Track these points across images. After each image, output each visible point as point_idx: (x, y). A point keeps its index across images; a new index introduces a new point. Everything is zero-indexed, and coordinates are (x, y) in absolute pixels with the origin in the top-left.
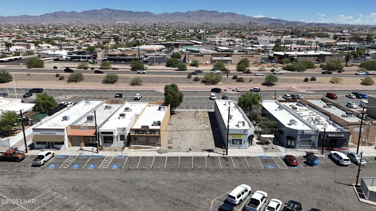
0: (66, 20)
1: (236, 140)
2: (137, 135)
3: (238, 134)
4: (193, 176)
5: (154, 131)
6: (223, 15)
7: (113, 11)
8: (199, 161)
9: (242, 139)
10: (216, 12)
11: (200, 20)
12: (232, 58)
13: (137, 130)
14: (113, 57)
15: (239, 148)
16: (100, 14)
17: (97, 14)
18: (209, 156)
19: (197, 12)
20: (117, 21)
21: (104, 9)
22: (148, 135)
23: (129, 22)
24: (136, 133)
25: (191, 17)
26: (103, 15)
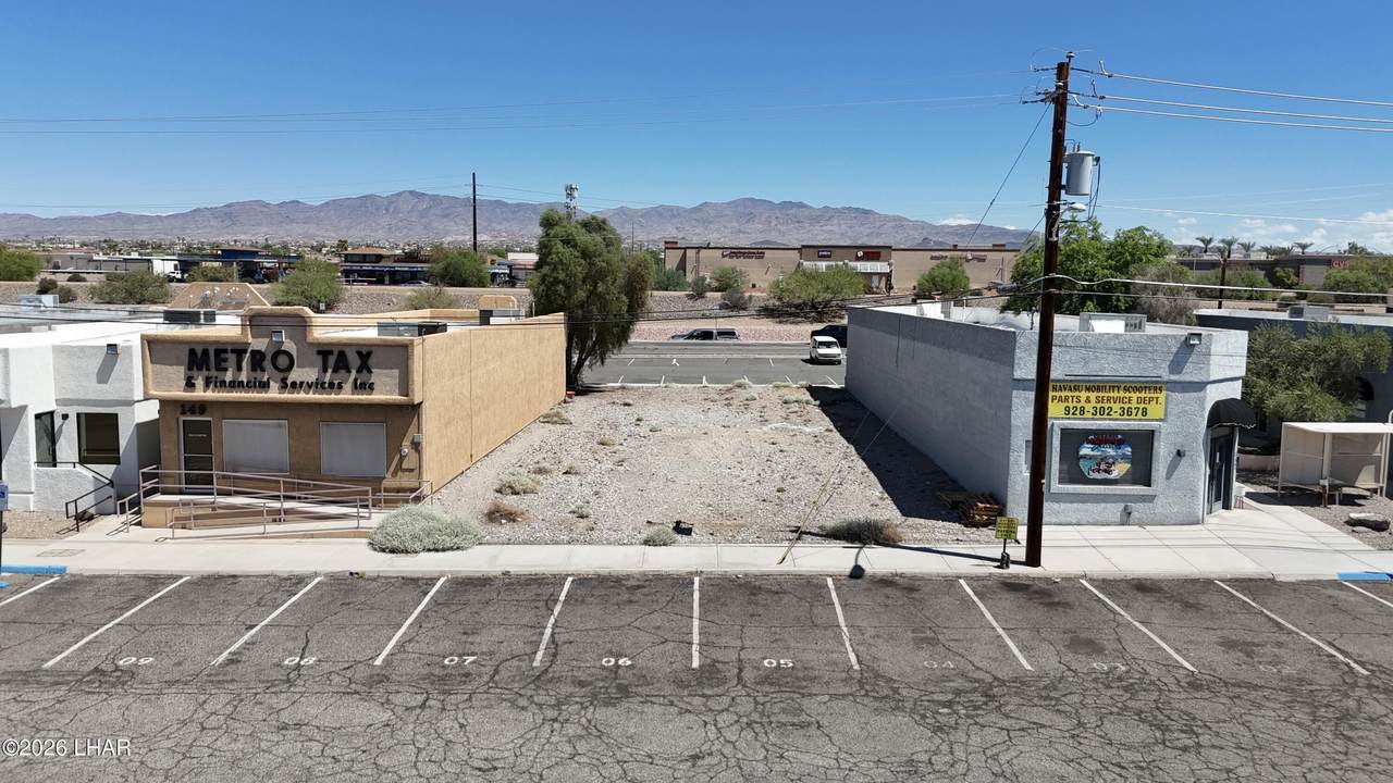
0: (265, 229)
1: (1101, 438)
2: (211, 395)
3: (1114, 385)
4: (695, 757)
5: (354, 361)
6: (827, 214)
7: (435, 199)
8: (760, 610)
9: (1149, 436)
10: (801, 205)
11: (744, 233)
12: (890, 265)
13: (205, 352)
14: (367, 267)
15: (1126, 518)
16: (387, 210)
17: (377, 209)
18: (857, 572)
19: (735, 203)
20: (447, 233)
21: (404, 192)
22: (301, 396)
23: (489, 239)
24: (199, 382)
25: (711, 222)
26: (398, 213)
